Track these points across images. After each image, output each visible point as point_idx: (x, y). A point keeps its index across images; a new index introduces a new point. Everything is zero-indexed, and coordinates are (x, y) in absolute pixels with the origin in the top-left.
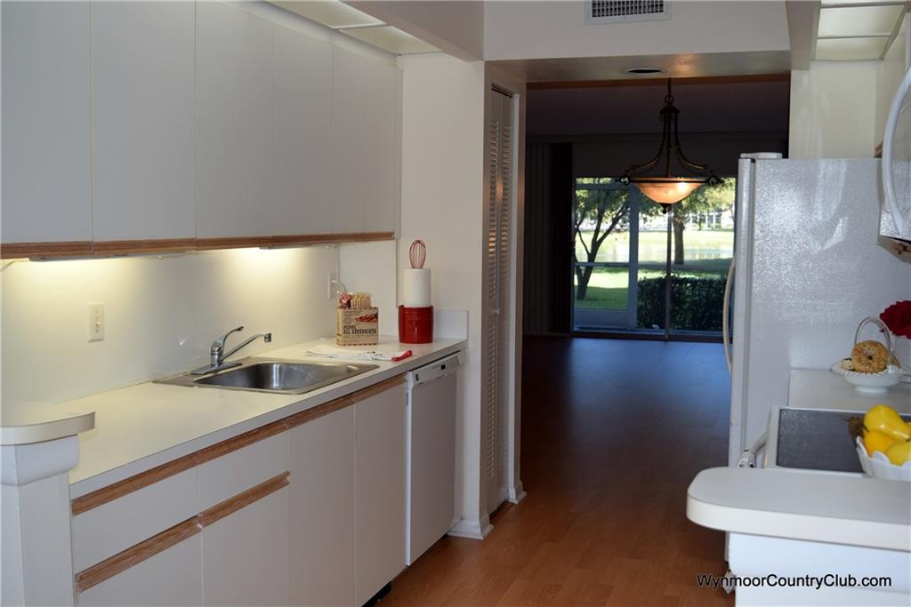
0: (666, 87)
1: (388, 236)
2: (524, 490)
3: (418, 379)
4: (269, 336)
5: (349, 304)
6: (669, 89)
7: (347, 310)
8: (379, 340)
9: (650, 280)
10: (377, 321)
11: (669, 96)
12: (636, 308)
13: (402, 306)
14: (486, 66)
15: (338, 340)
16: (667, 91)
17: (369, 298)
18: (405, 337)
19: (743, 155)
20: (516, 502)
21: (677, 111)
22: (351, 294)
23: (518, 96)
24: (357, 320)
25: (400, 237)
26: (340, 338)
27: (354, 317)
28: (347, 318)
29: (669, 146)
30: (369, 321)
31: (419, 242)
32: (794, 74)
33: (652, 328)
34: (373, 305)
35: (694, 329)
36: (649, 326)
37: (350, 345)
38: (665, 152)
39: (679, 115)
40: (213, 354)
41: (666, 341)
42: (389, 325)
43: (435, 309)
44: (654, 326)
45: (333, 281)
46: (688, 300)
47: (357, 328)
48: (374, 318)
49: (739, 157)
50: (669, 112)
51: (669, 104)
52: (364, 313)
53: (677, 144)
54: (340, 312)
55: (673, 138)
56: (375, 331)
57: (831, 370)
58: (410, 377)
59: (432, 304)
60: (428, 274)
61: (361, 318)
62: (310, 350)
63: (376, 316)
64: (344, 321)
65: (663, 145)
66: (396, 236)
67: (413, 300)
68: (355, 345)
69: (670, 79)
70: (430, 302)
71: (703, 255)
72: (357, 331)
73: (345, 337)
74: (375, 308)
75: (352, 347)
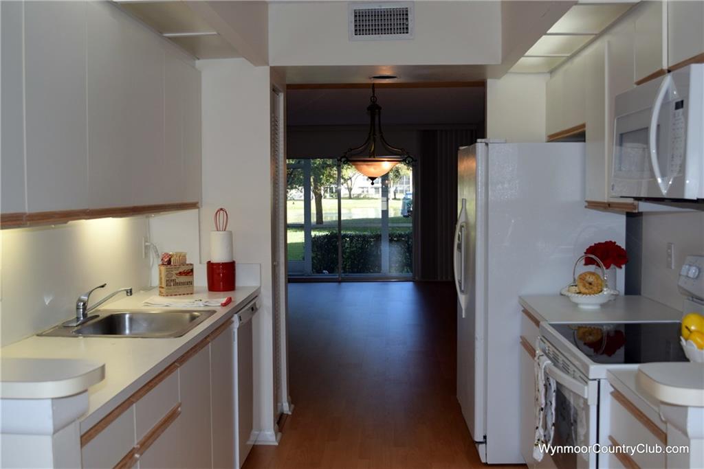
0: (371, 90)
1: (194, 205)
2: (292, 403)
3: (241, 320)
4: (131, 290)
5: (169, 262)
6: (374, 91)
7: (169, 266)
8: (195, 289)
9: (320, 237)
10: (192, 275)
11: (374, 96)
12: (311, 258)
13: (210, 262)
14: (271, 70)
15: (160, 291)
16: (372, 93)
17: (185, 256)
18: (213, 287)
19: (479, 140)
20: (290, 413)
21: (380, 108)
22: (171, 253)
23: (282, 94)
24: (177, 274)
25: (202, 206)
26: (162, 290)
27: (174, 272)
28: (169, 273)
29: (374, 134)
30: (186, 275)
31: (221, 209)
32: (490, 82)
33: (322, 273)
34: (187, 262)
35: (353, 272)
36: (319, 271)
37: (171, 295)
38: (372, 137)
39: (381, 111)
40: (78, 308)
41: (340, 282)
42: (201, 278)
43: (236, 263)
44: (324, 271)
45: (147, 244)
46: (348, 250)
47: (177, 281)
48: (190, 272)
49: (476, 142)
50: (374, 109)
51: (374, 102)
52: (182, 269)
53: (381, 132)
54: (163, 268)
55: (377, 128)
56: (191, 283)
57: (562, 295)
58: (236, 318)
59: (234, 260)
60: (231, 234)
61: (180, 273)
62: (146, 301)
63: (192, 270)
64: (167, 276)
65: (370, 133)
66: (199, 205)
67: (219, 257)
68: (176, 295)
69: (374, 84)
70: (232, 257)
71: (332, 217)
72: (176, 284)
73: (168, 289)
74: (191, 265)
75: (173, 297)
